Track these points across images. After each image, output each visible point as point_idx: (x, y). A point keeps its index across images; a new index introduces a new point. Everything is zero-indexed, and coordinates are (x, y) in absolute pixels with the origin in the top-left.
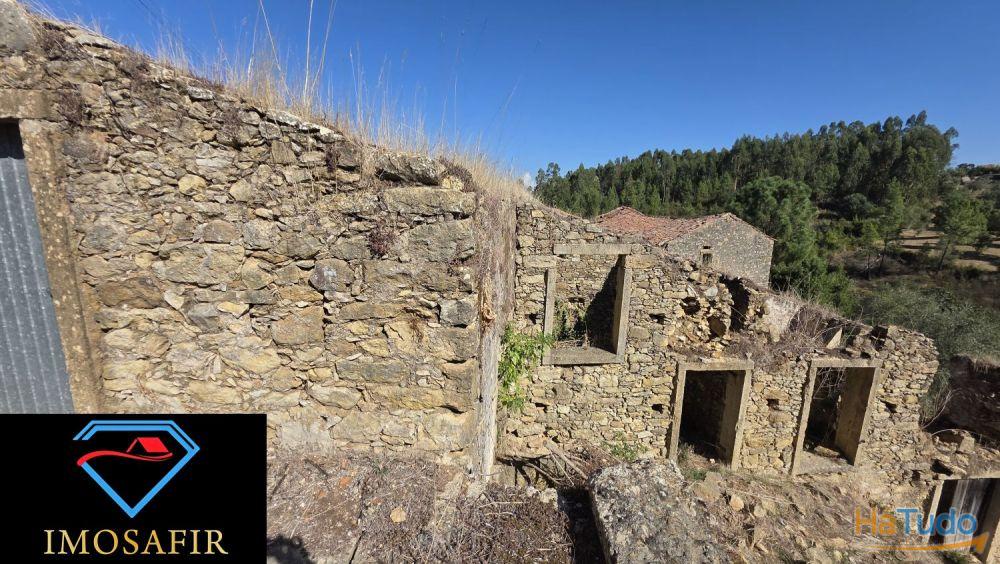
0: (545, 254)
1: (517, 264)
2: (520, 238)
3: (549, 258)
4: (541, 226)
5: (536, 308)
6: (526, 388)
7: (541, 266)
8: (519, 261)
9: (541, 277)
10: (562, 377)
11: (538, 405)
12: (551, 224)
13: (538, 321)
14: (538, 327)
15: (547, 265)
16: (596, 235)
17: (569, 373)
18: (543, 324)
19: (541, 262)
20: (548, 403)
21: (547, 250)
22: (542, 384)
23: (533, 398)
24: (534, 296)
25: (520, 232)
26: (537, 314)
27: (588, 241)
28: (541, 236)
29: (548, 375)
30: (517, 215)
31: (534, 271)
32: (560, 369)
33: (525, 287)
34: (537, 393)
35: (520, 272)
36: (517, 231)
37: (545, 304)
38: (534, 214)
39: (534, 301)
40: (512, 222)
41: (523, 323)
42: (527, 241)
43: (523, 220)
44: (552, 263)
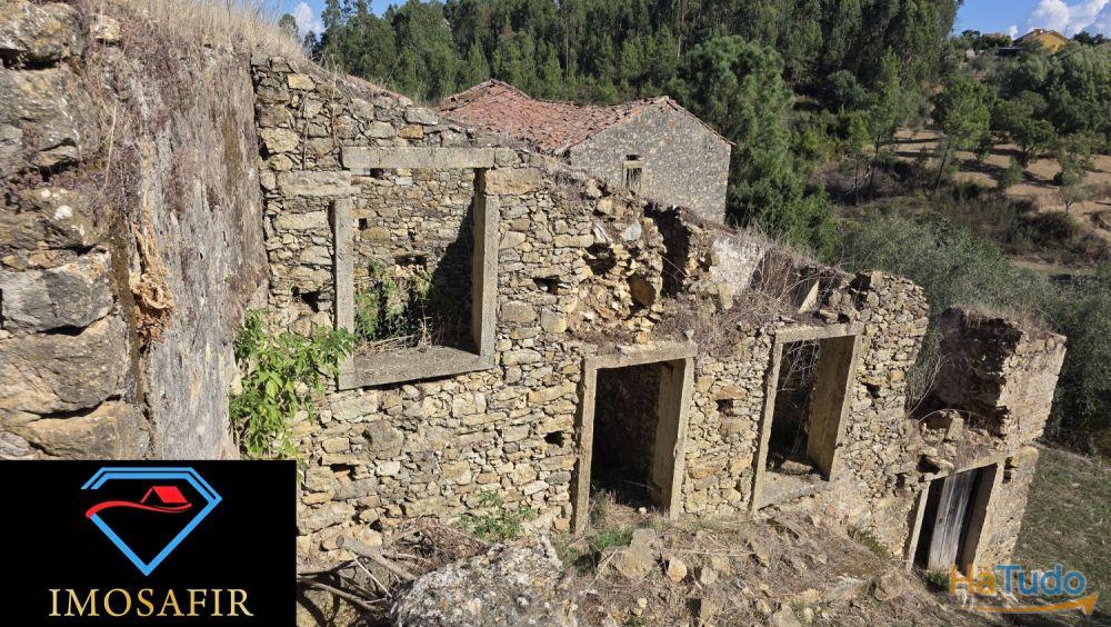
0: (324, 168)
1: (264, 190)
2: (266, 134)
3: (334, 176)
4: (312, 109)
5: (313, 280)
6: (308, 440)
7: (319, 192)
8: (270, 182)
9: (322, 216)
10: (380, 409)
11: (336, 468)
12: (334, 106)
13: (322, 306)
14: (323, 319)
15: (331, 190)
16: (427, 129)
17: (393, 400)
18: (334, 311)
19: (317, 184)
20: (356, 462)
21: (329, 160)
22: (343, 428)
23: (325, 456)
24: (308, 256)
25: (265, 121)
26: (318, 293)
27: (411, 141)
28: (313, 130)
29: (353, 408)
30: (256, 84)
31: (305, 204)
32: (375, 395)
33: (288, 239)
34: (334, 446)
35: (273, 207)
36: (256, 119)
37: (333, 270)
38: (293, 81)
39: (311, 266)
40: (241, 97)
41: (290, 310)
42: (283, 140)
43: (269, 94)
44: (340, 186)
